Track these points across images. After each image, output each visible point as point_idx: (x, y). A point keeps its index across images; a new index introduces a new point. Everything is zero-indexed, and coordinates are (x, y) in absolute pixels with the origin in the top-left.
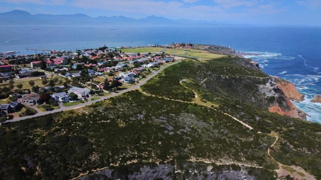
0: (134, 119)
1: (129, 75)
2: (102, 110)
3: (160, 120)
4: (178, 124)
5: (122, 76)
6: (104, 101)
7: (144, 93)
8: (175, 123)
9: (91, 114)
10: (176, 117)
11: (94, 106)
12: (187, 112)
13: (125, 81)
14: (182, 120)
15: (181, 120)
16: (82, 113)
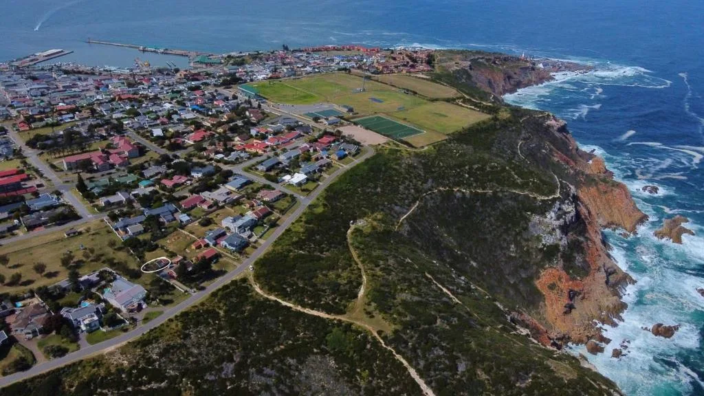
0: (213, 378)
1: (240, 227)
2: (157, 354)
3: (263, 379)
4: (296, 389)
5: (226, 227)
6: (168, 326)
7: (257, 289)
8: (291, 388)
9: (134, 367)
10: (297, 369)
11: (144, 343)
12: (323, 353)
13: (227, 245)
14: (307, 377)
15: (303, 378)
16: (117, 366)
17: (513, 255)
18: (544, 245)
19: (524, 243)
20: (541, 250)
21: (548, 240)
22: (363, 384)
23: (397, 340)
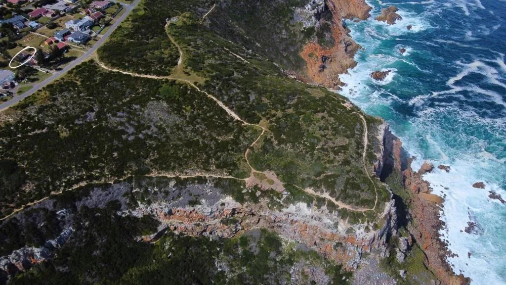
0: (81, 122)
1: (80, 27)
2: (35, 113)
3: (118, 119)
4: (142, 122)
5: (70, 28)
6: (38, 94)
7: (103, 66)
8: (138, 122)
9: (18, 122)
10: (141, 110)
11: (23, 106)
12: (158, 99)
13: (74, 40)
14: (149, 115)
15: (146, 116)
16: (5, 122)
17: (285, 37)
18: (305, 28)
19: (291, 28)
20: (303, 32)
21: (308, 25)
22: (188, 114)
23: (208, 86)
